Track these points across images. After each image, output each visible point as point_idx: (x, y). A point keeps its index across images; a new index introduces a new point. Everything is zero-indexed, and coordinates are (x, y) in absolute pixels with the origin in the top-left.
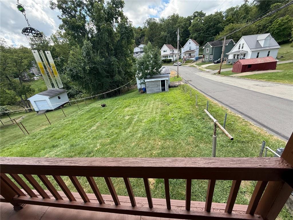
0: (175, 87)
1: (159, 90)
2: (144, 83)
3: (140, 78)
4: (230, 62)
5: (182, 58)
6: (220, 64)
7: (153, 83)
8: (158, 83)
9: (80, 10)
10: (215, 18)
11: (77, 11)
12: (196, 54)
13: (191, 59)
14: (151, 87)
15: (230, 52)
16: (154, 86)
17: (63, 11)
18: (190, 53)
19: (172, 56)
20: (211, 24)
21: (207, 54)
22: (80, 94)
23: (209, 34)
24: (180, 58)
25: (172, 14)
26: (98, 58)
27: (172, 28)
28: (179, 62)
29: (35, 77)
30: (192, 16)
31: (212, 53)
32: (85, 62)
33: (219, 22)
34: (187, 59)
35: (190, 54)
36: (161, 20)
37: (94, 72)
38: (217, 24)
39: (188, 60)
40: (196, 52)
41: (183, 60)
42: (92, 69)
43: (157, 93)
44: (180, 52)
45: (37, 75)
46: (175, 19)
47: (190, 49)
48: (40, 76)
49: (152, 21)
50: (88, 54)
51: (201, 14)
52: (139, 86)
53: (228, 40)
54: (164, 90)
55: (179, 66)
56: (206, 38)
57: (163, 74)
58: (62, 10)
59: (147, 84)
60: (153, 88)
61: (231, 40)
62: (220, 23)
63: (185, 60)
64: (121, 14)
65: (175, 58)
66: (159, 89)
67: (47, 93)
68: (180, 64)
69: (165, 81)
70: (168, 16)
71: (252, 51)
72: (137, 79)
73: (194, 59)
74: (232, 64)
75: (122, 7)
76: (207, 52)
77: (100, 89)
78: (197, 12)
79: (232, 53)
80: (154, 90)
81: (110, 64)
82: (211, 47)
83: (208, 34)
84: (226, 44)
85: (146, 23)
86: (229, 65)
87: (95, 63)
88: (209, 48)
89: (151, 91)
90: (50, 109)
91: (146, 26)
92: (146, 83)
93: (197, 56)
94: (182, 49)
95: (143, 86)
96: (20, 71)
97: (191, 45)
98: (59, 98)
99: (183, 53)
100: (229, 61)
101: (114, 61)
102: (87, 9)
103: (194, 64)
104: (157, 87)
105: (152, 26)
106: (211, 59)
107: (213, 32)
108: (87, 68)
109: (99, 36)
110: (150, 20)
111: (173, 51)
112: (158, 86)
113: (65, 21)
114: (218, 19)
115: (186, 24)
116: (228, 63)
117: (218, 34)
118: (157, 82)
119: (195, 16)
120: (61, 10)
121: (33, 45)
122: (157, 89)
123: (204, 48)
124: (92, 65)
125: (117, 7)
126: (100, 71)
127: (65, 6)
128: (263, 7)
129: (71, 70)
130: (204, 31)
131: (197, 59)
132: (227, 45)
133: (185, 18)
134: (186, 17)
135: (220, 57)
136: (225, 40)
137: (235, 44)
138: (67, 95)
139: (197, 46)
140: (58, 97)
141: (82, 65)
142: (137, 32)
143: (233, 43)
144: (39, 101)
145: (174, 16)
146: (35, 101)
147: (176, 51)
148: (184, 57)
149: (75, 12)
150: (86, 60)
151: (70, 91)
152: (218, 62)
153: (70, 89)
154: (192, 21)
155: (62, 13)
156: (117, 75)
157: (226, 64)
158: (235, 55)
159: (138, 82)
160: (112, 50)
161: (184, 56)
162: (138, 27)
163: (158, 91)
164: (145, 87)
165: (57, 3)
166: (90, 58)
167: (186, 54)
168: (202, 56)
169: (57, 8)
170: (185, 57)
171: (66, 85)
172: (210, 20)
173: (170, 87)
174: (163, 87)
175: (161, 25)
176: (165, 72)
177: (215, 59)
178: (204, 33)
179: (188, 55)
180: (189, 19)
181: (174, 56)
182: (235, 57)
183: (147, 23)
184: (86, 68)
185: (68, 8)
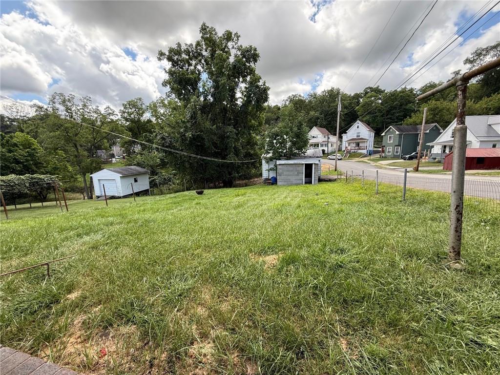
0: (330, 180)
1: (301, 182)
2: (275, 169)
3: (269, 160)
4: (435, 159)
5: (343, 149)
6: (415, 161)
7: (291, 168)
8: (299, 169)
9: (196, 64)
10: (401, 96)
11: (191, 65)
12: (370, 144)
13: (360, 151)
14: (286, 175)
15: (434, 142)
16: (291, 173)
17: (173, 65)
18: (358, 142)
19: (327, 145)
20: (395, 103)
21: (390, 145)
22: (170, 184)
23: (393, 118)
24: (340, 150)
25: (330, 89)
26: (208, 124)
27: (329, 107)
28: (338, 155)
29: (114, 159)
30: (362, 93)
31: (400, 141)
32: (186, 127)
33: (409, 101)
34: (352, 151)
35: (358, 145)
36: (312, 96)
37: (197, 144)
38: (407, 104)
39: (354, 152)
40: (368, 142)
41: (345, 152)
42: (195, 138)
43: (297, 184)
44: (341, 141)
45: (117, 157)
46: (333, 95)
47: (357, 136)
48: (121, 158)
49: (297, 98)
50: (193, 116)
51: (377, 91)
52: (265, 174)
53: (428, 125)
54: (309, 182)
55: (338, 161)
56: (386, 125)
57: (310, 157)
58: (172, 63)
59: (280, 169)
60: (289, 177)
61: (434, 124)
62: (410, 103)
63: (349, 152)
64: (252, 72)
65: (330, 149)
66: (300, 180)
67: (120, 171)
68: (339, 158)
69: (313, 165)
70: (323, 90)
71: (481, 141)
72: (264, 162)
73: (364, 152)
74: (440, 162)
75: (255, 61)
76: (390, 141)
77: (201, 173)
78: (370, 88)
79: (438, 144)
80: (291, 180)
81: (223, 137)
82: (397, 133)
83: (391, 118)
84: (426, 131)
85: (287, 100)
86: (434, 163)
87: (201, 131)
88: (392, 135)
89: (285, 182)
90: (117, 195)
91: (287, 104)
92: (279, 167)
93: (371, 148)
94: (344, 136)
95: (272, 174)
96: (94, 140)
97: (360, 130)
98: (136, 181)
99: (346, 141)
100: (433, 157)
101: (231, 132)
102: (204, 63)
103: (365, 159)
104: (298, 175)
105: (297, 104)
106: (397, 152)
107: (399, 116)
108: (189, 134)
109: (215, 95)
110: (294, 97)
111: (328, 138)
112: (299, 173)
113: (171, 73)
114: (408, 96)
115: (351, 103)
116: (433, 161)
117: (408, 117)
118: (299, 167)
119: (366, 93)
120: (170, 63)
121: (124, 113)
122: (296, 179)
123: (383, 134)
124: (196, 132)
125: (248, 61)
126: (207, 144)
127: (177, 59)
128: (491, 83)
129: (163, 138)
130: (383, 115)
131: (371, 153)
132: (428, 131)
133: (350, 95)
134: (352, 95)
135: (415, 150)
136: (423, 124)
137: (442, 131)
138: (150, 183)
139: (371, 133)
140: (135, 179)
141: (182, 130)
142: (273, 111)
143: (439, 130)
144: (105, 181)
145: (332, 90)
146: (99, 180)
147: (333, 139)
148: (346, 147)
149: (189, 66)
150: (189, 125)
151: (156, 177)
152: (411, 158)
153: (156, 175)
154: (361, 100)
155: (171, 66)
156: (232, 155)
157: (427, 161)
158: (445, 147)
159: (265, 166)
160: (230, 119)
161: (347, 145)
162: (275, 105)
163: (298, 182)
164: (275, 176)
165: (167, 53)
166: (195, 122)
167: (351, 143)
168: (380, 149)
169: (165, 60)
170: (349, 148)
171: (152, 168)
172: (392, 98)
173: (320, 180)
174: (307, 179)
175: (310, 102)
176: (313, 154)
177: (404, 152)
178: (382, 116)
179: (354, 145)
180: (357, 96)
181: (330, 145)
182: (444, 151)
183: (289, 100)
184: (187, 134)
185: (180, 61)
